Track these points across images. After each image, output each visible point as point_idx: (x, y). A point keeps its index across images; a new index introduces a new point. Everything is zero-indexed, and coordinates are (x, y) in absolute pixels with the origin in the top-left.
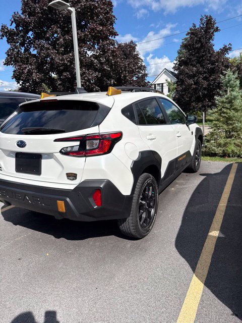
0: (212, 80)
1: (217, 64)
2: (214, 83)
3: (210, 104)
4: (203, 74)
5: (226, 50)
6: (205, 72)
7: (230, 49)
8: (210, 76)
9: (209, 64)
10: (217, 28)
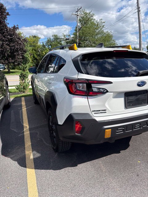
0: (13, 46)
1: (13, 36)
2: (14, 48)
3: (13, 61)
4: (5, 41)
5: (15, 28)
6: (6, 41)
7: (18, 28)
8: (10, 44)
9: (8, 35)
10: (8, 13)
